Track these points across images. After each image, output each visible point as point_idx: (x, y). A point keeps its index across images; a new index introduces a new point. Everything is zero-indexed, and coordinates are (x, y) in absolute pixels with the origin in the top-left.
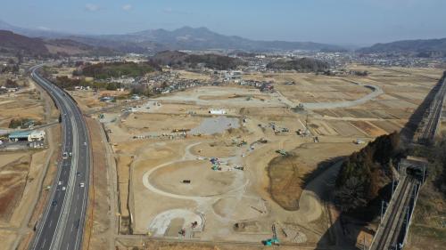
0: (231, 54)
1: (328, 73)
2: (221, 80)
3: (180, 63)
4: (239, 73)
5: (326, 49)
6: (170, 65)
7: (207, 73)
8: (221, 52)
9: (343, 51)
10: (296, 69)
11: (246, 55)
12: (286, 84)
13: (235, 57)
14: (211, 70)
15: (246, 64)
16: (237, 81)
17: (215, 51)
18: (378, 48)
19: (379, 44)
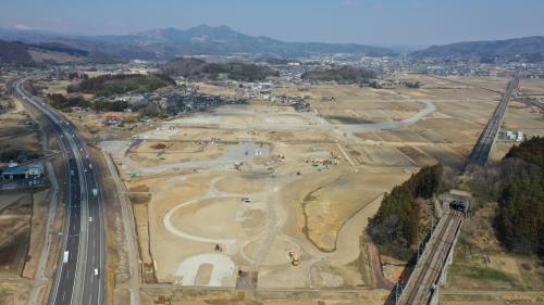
0: (258, 60)
1: (374, 86)
2: (247, 95)
3: (196, 73)
4: (268, 86)
5: (373, 52)
6: (185, 76)
7: (230, 86)
8: (246, 57)
9: (392, 54)
10: (337, 80)
11: (278, 62)
12: (324, 99)
13: (264, 64)
14: (235, 82)
15: (277, 74)
16: (266, 97)
17: (238, 56)
18: (435, 51)
19: (434, 47)
